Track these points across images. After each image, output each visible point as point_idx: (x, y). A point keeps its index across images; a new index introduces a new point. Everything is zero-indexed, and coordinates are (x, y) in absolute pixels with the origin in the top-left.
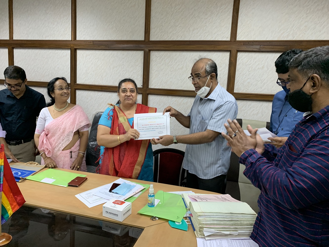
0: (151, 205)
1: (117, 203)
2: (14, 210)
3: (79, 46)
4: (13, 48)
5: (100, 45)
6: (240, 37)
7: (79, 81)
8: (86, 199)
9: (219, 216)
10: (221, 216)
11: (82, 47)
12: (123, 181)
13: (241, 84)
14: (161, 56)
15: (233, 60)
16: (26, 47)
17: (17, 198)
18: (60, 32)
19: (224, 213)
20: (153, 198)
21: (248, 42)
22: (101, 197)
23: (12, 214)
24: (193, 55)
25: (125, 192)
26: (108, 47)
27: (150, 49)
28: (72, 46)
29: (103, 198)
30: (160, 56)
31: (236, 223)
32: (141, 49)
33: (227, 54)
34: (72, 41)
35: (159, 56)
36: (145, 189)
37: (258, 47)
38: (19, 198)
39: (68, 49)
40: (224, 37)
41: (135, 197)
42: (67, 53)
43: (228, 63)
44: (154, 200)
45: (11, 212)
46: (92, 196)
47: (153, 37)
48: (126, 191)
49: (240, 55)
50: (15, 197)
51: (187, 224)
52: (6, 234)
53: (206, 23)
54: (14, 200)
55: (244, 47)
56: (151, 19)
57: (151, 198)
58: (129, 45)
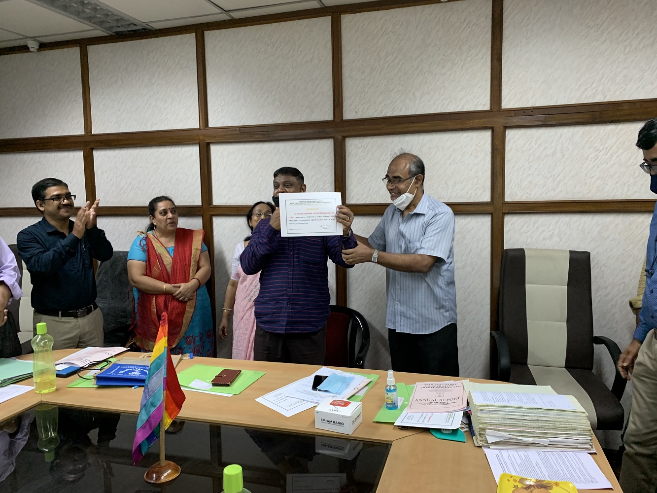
1: (337, 404)
3: (215, 137)
4: (92, 149)
5: (253, 134)
6: (508, 102)
10: (519, 412)
11: (221, 140)
12: (330, 371)
16: (116, 145)
18: (178, 114)
19: (525, 408)
20: (395, 393)
21: (523, 111)
22: (302, 400)
24: (423, 140)
27: (344, 134)
28: (201, 138)
30: (364, 145)
31: (546, 424)
32: (328, 135)
33: (487, 135)
34: (200, 129)
35: (362, 146)
36: (372, 381)
37: (542, 118)
39: (194, 144)
40: (479, 103)
41: (359, 396)
42: (193, 152)
43: (490, 150)
44: (396, 397)
46: (285, 399)
47: (349, 114)
48: (341, 387)
49: (510, 134)
53: (443, 83)
55: (516, 121)
56: (344, 82)
57: (392, 393)
58: (305, 131)
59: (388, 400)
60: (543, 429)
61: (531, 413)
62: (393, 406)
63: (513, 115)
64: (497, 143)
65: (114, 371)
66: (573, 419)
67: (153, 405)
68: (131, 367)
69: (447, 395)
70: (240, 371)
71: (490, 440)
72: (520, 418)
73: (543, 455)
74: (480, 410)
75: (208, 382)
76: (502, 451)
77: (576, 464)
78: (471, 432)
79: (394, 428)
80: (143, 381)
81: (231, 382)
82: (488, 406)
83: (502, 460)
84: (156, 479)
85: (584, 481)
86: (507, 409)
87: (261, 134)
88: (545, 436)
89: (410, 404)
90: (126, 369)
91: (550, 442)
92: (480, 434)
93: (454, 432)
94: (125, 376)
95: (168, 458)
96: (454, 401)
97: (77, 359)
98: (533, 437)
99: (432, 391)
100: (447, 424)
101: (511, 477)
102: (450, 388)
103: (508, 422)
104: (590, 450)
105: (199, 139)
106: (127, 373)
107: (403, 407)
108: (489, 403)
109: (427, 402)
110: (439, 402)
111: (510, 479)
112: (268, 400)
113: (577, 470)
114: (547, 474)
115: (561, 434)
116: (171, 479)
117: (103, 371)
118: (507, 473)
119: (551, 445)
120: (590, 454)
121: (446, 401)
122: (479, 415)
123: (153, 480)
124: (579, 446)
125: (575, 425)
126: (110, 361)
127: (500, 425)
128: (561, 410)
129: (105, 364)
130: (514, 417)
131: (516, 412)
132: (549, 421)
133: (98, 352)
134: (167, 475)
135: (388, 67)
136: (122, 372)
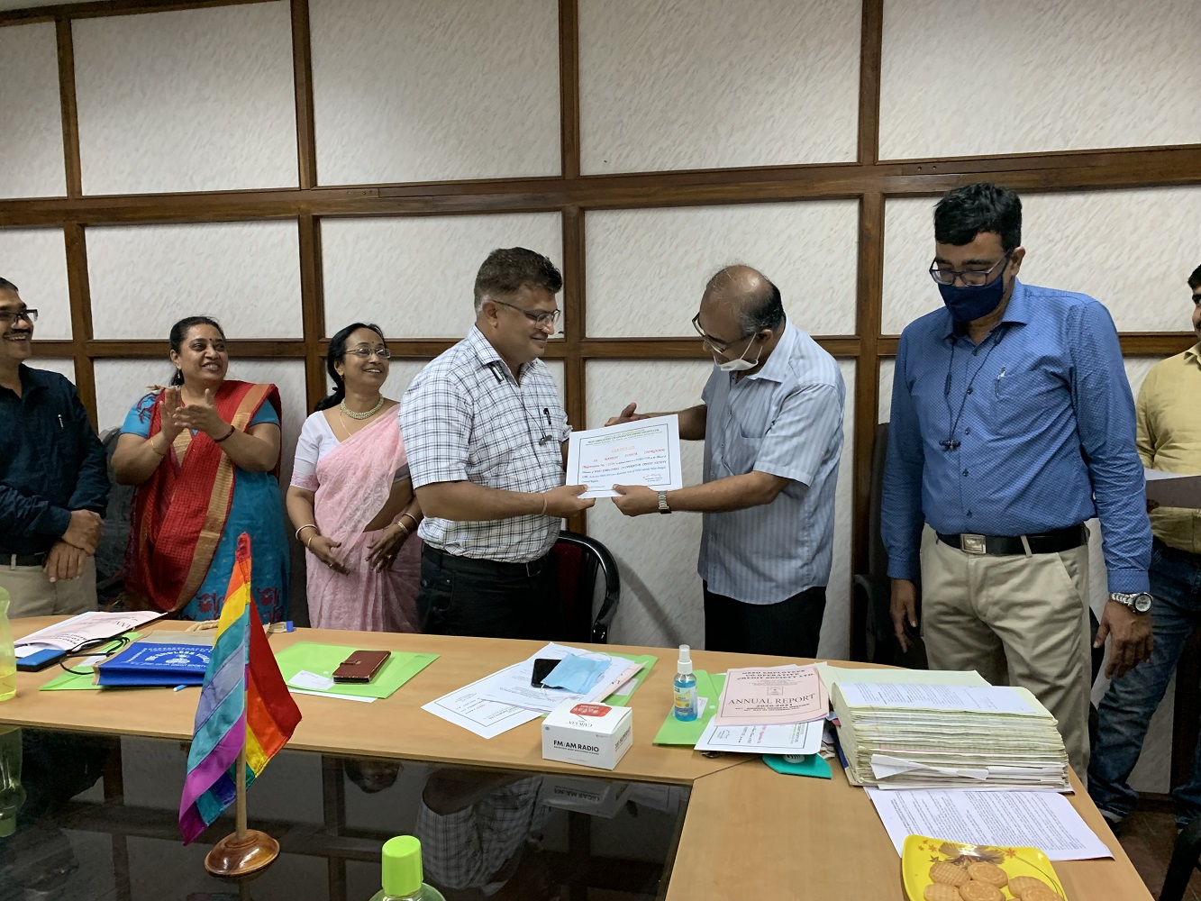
0: (684, 714)
3: (329, 205)
4: (83, 226)
5: (406, 201)
8: (463, 714)
11: (340, 211)
12: (564, 651)
14: (623, 228)
18: (257, 160)
21: (918, 165)
22: (513, 705)
26: (436, 207)
27: (582, 204)
28: (302, 206)
30: (620, 226)
31: (981, 742)
32: (551, 206)
33: (850, 210)
34: (300, 190)
35: (615, 228)
36: (643, 669)
37: (952, 178)
39: (288, 219)
40: (837, 150)
41: (622, 697)
42: (288, 233)
43: (855, 238)
44: (695, 697)
45: (262, 759)
46: (481, 704)
48: (586, 681)
51: (825, 757)
52: (260, 833)
53: (771, 109)
55: (903, 183)
56: (582, 102)
57: (687, 689)
58: (506, 197)
59: (679, 702)
60: (977, 750)
61: (955, 721)
62: (688, 714)
63: (900, 172)
64: (869, 225)
65: (134, 658)
66: (1030, 731)
67: (225, 719)
68: (169, 649)
69: (788, 692)
70: (389, 654)
71: (880, 773)
72: (933, 730)
73: (978, 798)
74: (859, 718)
75: (325, 676)
76: (902, 794)
77: (1040, 813)
78: (840, 760)
79: (693, 756)
80: (201, 675)
81: (373, 675)
82: (873, 709)
83: (902, 809)
84: (230, 868)
85: (1059, 845)
86: (910, 715)
88: (980, 762)
89: (720, 710)
90: (159, 653)
91: (990, 773)
92: (860, 763)
93: (809, 760)
94: (159, 666)
95: (252, 824)
96: (803, 702)
97: (57, 637)
98: (960, 766)
99: (759, 684)
100: (795, 745)
101: (925, 842)
102: (792, 678)
103: (911, 738)
104: (1063, 786)
105: (299, 208)
106: (162, 660)
107: (708, 714)
108: (875, 705)
109: (751, 705)
110: (774, 704)
111: (924, 846)
112: (447, 708)
113: (1043, 825)
114: (989, 835)
115: (1010, 758)
116: (259, 865)
117: (111, 657)
118: (916, 833)
119: (991, 780)
120: (1062, 793)
121: (787, 702)
122: (858, 726)
123: (223, 869)
124: (1043, 779)
125: (1035, 742)
126: (126, 639)
127: (896, 744)
128: (1009, 715)
129: (116, 643)
130: (923, 729)
131: (925, 720)
132: (987, 735)
133: (101, 621)
134: (251, 860)
135: (667, 76)
136: (152, 658)
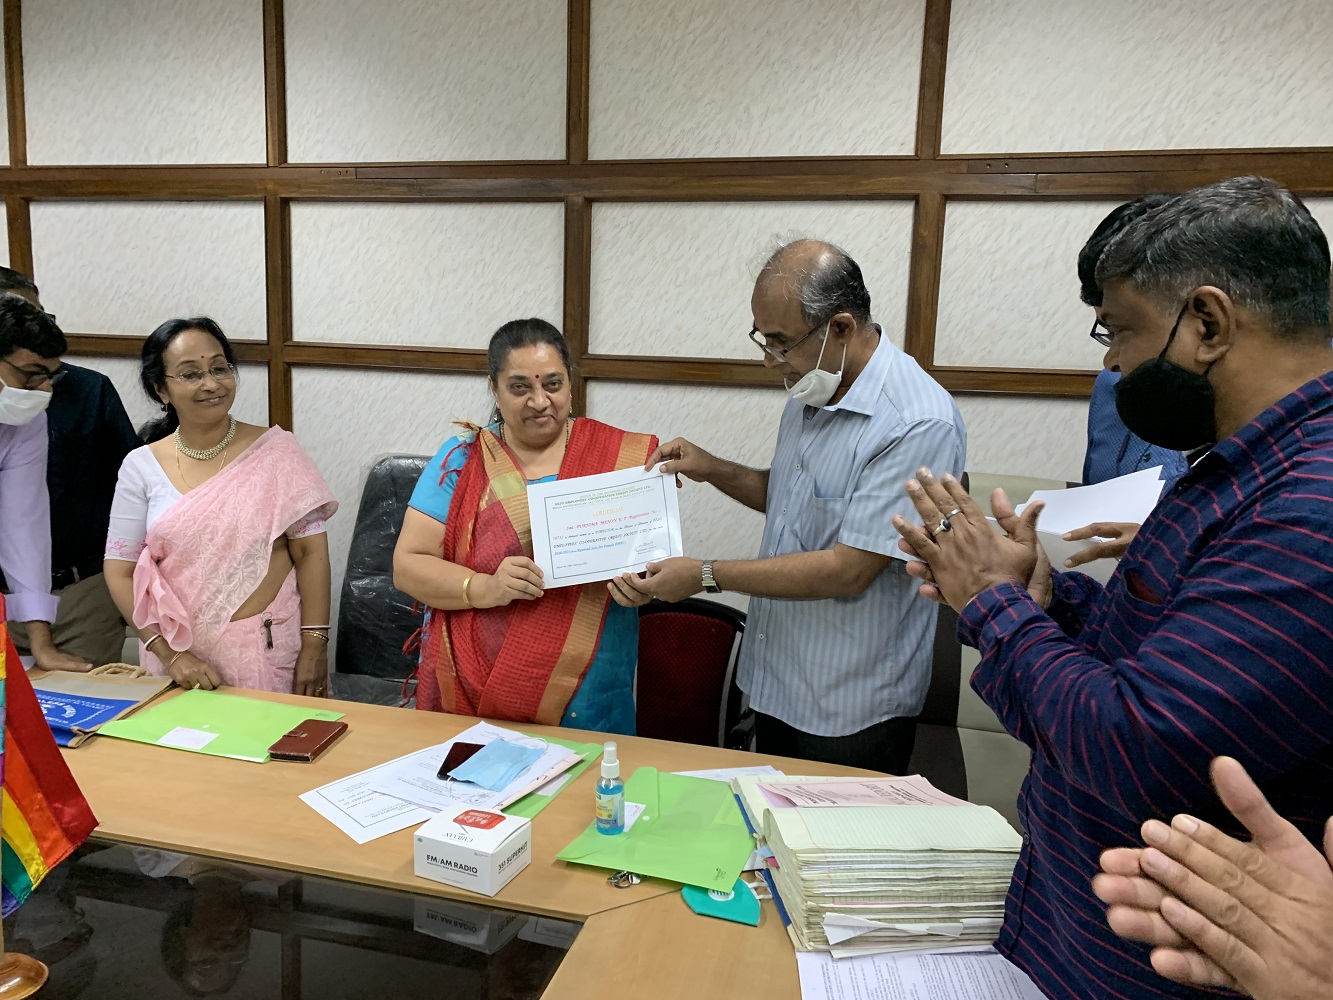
0: (608, 826)
1: (470, 821)
2: (51, 861)
3: (299, 186)
4: (28, 201)
5: (388, 184)
6: (953, 143)
7: (302, 333)
8: (344, 808)
9: (887, 862)
10: (893, 862)
11: (314, 193)
12: (493, 734)
13: (960, 332)
14: (635, 224)
15: (925, 234)
17: (62, 810)
18: (220, 131)
19: (904, 851)
20: (617, 796)
21: (988, 162)
22: (406, 801)
23: (42, 877)
24: (763, 216)
25: (502, 778)
26: (421, 192)
27: (588, 194)
28: (269, 186)
29: (414, 804)
30: (632, 223)
31: (954, 887)
32: (552, 195)
33: (904, 213)
34: (268, 167)
35: (627, 225)
36: (582, 761)
37: (1027, 179)
38: (69, 812)
40: (892, 139)
41: (543, 797)
42: (251, 218)
43: (908, 248)
44: (622, 804)
45: (41, 868)
46: (367, 798)
47: (602, 149)
48: (504, 775)
49: (955, 213)
50: (55, 809)
51: (758, 897)
52: (24, 958)
53: (814, 88)
54: (53, 819)
55: (971, 185)
57: (611, 796)
58: (502, 182)
59: (600, 812)
60: (949, 899)
61: (922, 862)
62: (613, 826)
63: (965, 169)
72: (893, 875)
82: (822, 851)
83: (833, 979)
87: (403, 185)
88: (954, 915)
91: (965, 928)
92: (809, 923)
98: (929, 920)
105: (266, 190)
112: (328, 799)
127: (852, 897)
132: (961, 878)
135: (693, 44)
